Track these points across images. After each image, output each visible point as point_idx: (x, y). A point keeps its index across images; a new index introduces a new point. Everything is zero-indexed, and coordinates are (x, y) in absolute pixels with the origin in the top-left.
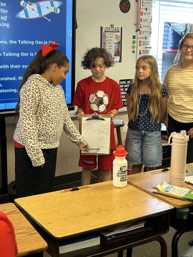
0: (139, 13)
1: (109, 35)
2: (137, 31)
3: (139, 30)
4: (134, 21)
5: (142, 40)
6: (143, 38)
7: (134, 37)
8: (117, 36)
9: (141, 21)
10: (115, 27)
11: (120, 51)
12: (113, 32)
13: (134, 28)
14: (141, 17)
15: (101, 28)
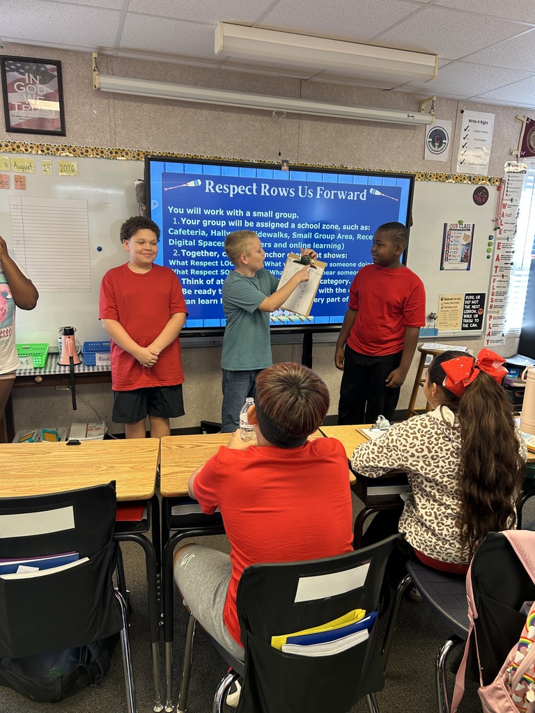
0: (500, 205)
1: (456, 235)
2: (495, 229)
3: (499, 228)
4: (492, 216)
5: (502, 241)
6: (504, 239)
7: (490, 238)
8: (466, 237)
9: (503, 216)
10: (464, 224)
11: (469, 255)
12: (461, 230)
13: (492, 226)
14: (503, 210)
15: (445, 225)
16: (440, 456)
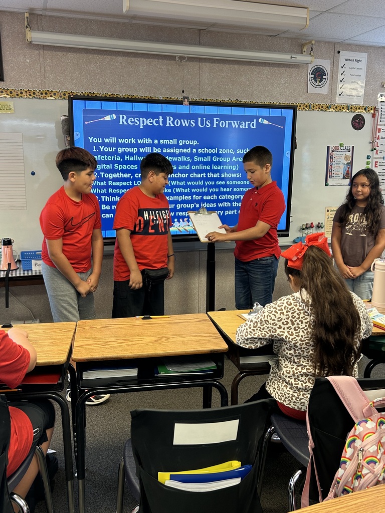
1: (338, 156)
2: (372, 150)
3: (375, 149)
4: (369, 139)
5: (379, 160)
6: (380, 158)
7: (368, 157)
8: (347, 157)
9: (378, 139)
10: (344, 146)
11: (350, 173)
12: (342, 151)
13: (370, 147)
14: (378, 134)
15: (328, 147)
16: (301, 327)
